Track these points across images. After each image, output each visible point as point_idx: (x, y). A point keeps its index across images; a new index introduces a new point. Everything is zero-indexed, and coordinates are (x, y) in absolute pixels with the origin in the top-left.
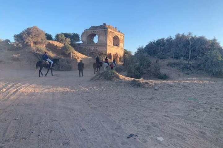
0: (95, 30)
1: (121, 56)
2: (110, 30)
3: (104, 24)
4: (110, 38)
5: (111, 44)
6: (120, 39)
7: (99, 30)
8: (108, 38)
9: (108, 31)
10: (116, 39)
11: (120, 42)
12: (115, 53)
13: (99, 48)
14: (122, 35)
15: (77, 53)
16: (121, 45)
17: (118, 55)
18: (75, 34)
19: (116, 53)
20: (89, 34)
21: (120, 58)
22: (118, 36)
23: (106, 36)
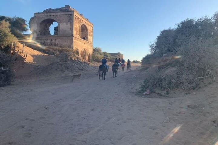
0: (53, 14)
1: (90, 54)
2: (77, 15)
3: (66, 6)
4: (77, 26)
5: (78, 35)
6: (88, 30)
7: (59, 14)
8: (74, 25)
9: (74, 16)
10: (84, 29)
11: (89, 34)
12: (83, 50)
13: (59, 41)
14: (91, 25)
15: (23, 47)
16: (90, 38)
17: (87, 53)
18: (18, 18)
19: (85, 49)
20: (43, 19)
21: (89, 56)
22: (87, 26)
23: (71, 23)
